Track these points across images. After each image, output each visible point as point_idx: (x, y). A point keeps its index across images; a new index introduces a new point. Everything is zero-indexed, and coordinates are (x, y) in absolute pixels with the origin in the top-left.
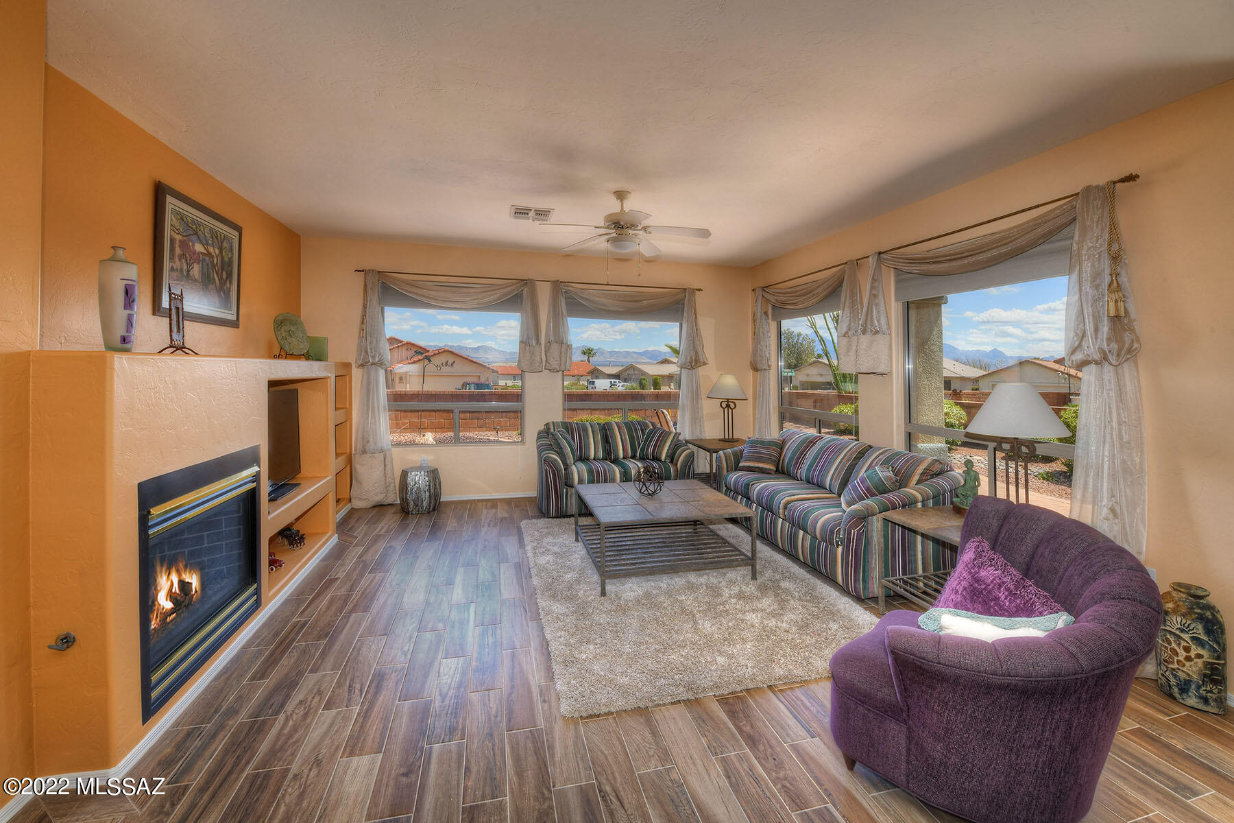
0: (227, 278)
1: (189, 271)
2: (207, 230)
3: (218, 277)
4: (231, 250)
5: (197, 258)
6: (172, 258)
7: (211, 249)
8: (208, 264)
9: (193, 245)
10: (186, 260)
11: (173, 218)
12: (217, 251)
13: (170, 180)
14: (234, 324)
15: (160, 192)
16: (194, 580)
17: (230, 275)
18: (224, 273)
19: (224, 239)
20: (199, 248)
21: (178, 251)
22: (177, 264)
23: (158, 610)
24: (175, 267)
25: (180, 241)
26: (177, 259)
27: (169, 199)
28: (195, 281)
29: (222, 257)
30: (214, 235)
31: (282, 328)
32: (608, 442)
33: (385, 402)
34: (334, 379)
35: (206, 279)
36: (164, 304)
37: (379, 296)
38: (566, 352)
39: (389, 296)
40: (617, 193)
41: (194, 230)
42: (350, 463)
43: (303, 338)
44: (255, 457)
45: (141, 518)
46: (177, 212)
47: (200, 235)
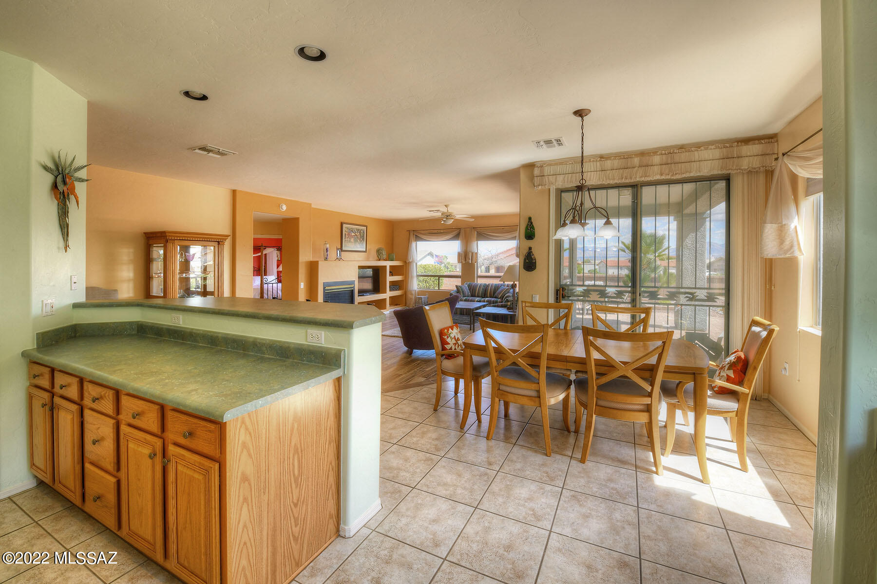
1: (351, 240)
2: (355, 229)
3: (359, 240)
4: (364, 232)
5: (353, 237)
6: (345, 238)
7: (357, 234)
8: (356, 238)
9: (351, 234)
10: (349, 238)
11: (345, 229)
12: (359, 234)
13: (342, 221)
14: (365, 252)
15: (342, 224)
17: (363, 239)
18: (361, 238)
19: (361, 230)
20: (353, 234)
21: (347, 236)
24: (346, 240)
25: (348, 234)
26: (347, 238)
27: (344, 225)
29: (361, 235)
30: (358, 230)
31: (379, 251)
32: (485, 291)
33: (415, 274)
34: (391, 266)
35: (356, 241)
36: (343, 249)
37: (414, 239)
38: (475, 255)
39: (418, 238)
40: (445, 205)
41: (352, 230)
42: (405, 293)
43: (384, 254)
44: (353, 283)
45: (323, 288)
46: (347, 228)
47: (354, 231)
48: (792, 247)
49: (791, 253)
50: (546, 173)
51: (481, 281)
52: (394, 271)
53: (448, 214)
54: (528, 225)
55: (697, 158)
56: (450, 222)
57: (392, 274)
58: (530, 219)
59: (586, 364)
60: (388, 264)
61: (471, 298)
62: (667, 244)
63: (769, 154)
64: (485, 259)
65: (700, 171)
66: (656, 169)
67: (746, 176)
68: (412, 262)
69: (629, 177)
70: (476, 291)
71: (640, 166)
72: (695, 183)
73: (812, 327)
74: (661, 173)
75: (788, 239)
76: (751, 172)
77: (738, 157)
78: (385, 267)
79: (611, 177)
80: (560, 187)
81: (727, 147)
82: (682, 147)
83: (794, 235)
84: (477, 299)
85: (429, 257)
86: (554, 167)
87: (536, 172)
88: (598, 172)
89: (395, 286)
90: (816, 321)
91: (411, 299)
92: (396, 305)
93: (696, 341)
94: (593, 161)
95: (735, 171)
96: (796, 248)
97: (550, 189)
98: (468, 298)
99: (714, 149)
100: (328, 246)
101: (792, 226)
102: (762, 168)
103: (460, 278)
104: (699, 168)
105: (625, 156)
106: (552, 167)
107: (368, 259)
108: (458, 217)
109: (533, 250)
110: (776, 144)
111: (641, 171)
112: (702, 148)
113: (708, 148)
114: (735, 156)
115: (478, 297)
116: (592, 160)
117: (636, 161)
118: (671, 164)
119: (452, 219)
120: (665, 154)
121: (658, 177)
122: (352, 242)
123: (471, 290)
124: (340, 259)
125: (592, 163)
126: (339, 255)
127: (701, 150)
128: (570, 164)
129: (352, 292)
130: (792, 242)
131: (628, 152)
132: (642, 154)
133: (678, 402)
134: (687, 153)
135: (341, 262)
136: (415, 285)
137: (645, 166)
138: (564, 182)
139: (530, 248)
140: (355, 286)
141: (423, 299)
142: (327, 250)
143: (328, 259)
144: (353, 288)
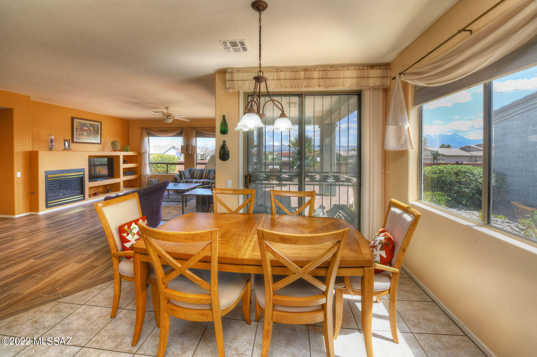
0: (96, 133)
1: (82, 133)
2: (88, 124)
3: (93, 133)
4: (98, 127)
5: (85, 130)
6: (77, 131)
7: (90, 128)
8: (89, 131)
9: (84, 128)
10: (82, 131)
12: (92, 128)
13: (74, 116)
14: (101, 143)
15: (73, 119)
17: (98, 133)
19: (95, 125)
20: (86, 128)
21: (79, 130)
22: (79, 132)
25: (79, 128)
27: (75, 120)
29: (95, 129)
30: (91, 125)
31: (113, 144)
32: (202, 174)
33: (148, 162)
34: (123, 156)
35: (89, 135)
36: (74, 141)
37: (147, 134)
38: (194, 148)
39: (150, 134)
40: (166, 108)
41: (84, 125)
42: (140, 177)
43: (119, 146)
44: (83, 170)
45: (45, 176)
46: (78, 122)
47: (86, 125)
48: (406, 142)
49: (406, 148)
50: (236, 78)
51: (199, 167)
52: (127, 160)
53: (168, 114)
54: (222, 122)
55: (342, 76)
56: (170, 121)
57: (125, 162)
58: (224, 116)
59: (262, 266)
60: (121, 154)
61: (190, 180)
62: (313, 143)
63: (386, 77)
64: (210, 151)
65: (344, 86)
66: (315, 81)
67: (371, 91)
68: (144, 152)
69: (297, 86)
70: (195, 174)
71: (305, 79)
72: (338, 96)
73: (417, 201)
74: (319, 84)
75: (404, 137)
76: (375, 88)
77: (368, 78)
78: (118, 157)
79: (284, 86)
80: (247, 91)
81: (361, 69)
82: (332, 66)
83: (407, 134)
84: (195, 180)
85: (173, 150)
86: (242, 73)
87: (228, 76)
88: (275, 81)
89: (127, 172)
90: (419, 197)
91: (144, 181)
92: (132, 187)
93: (340, 211)
94: (272, 71)
95: (366, 87)
96: (408, 143)
97: (239, 91)
98: (188, 180)
99: (353, 70)
100: (53, 137)
101: (406, 127)
102: (381, 87)
103: (184, 165)
104: (344, 83)
105: (294, 70)
106: (240, 73)
107: (103, 150)
108: (176, 118)
109: (227, 143)
110: (389, 70)
111: (305, 83)
112: (345, 68)
113: (349, 68)
114: (366, 77)
115: (196, 178)
116: (270, 70)
117: (302, 74)
118: (326, 78)
119: (172, 118)
120: (322, 71)
121: (316, 89)
122: (85, 135)
123: (191, 173)
124: (69, 149)
125: (270, 73)
126: (67, 146)
127: (345, 70)
128: (254, 72)
129: (81, 178)
130: (406, 139)
131: (296, 67)
132: (306, 69)
133: (345, 287)
134: (336, 71)
135: (70, 153)
136: (148, 171)
137: (308, 79)
138: (250, 87)
139: (224, 142)
140: (84, 173)
141: (154, 182)
142: (52, 141)
143: (52, 149)
144: (84, 174)
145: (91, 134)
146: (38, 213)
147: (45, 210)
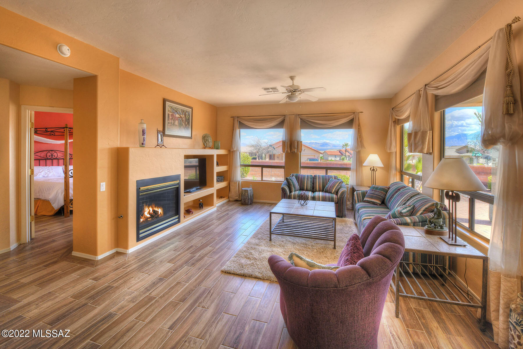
0: (187, 124)
1: (174, 123)
2: (180, 110)
3: (184, 124)
4: (189, 115)
5: (177, 119)
6: (168, 120)
7: (182, 116)
8: (180, 120)
9: (175, 115)
10: (173, 120)
11: (169, 108)
12: (184, 116)
13: (167, 97)
14: (191, 138)
15: (164, 101)
16: (160, 211)
17: (189, 123)
18: (186, 122)
19: (186, 112)
20: (177, 116)
21: (170, 117)
22: (170, 121)
23: (145, 216)
24: (170, 122)
25: (171, 114)
26: (170, 120)
27: (167, 103)
28: (177, 125)
29: (186, 118)
30: (183, 111)
31: (205, 138)
32: (313, 184)
33: (239, 164)
34: (217, 155)
35: (180, 125)
36: (166, 133)
37: (238, 126)
38: (300, 145)
39: (242, 126)
41: (176, 111)
42: (230, 184)
43: (210, 144)
44: (178, 177)
45: (137, 189)
46: (170, 106)
47: (178, 112)
52: (221, 161)
56: (296, 99)
57: (218, 164)
60: (215, 153)
68: (236, 150)
70: (305, 183)
78: (212, 156)
89: (221, 176)
91: (235, 191)
100: (145, 126)
103: (285, 168)
107: (193, 147)
124: (160, 145)
126: (160, 141)
129: (177, 190)
135: (163, 150)
136: (239, 176)
140: (180, 181)
141: (249, 192)
142: (144, 133)
143: (144, 145)
144: (179, 184)
145: (183, 124)
146: (128, 250)
147: (136, 245)
